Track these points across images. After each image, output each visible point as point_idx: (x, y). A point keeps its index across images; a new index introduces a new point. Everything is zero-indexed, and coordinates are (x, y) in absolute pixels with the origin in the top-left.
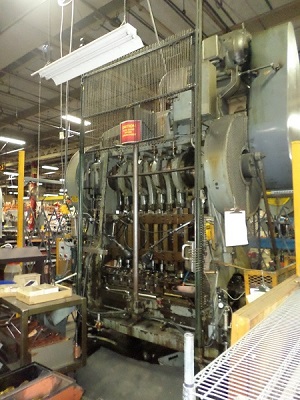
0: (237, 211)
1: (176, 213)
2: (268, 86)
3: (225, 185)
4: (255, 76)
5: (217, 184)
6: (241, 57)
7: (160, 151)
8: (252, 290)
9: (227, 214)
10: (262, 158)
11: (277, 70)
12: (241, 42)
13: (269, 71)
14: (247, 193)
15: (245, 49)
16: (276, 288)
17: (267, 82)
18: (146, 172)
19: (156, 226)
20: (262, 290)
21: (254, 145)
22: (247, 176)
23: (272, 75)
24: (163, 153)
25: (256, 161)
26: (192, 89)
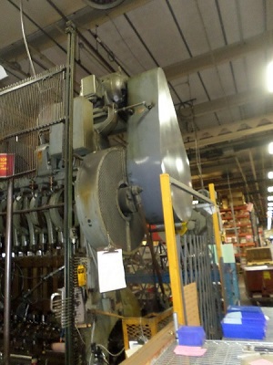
0: (111, 251)
1: (56, 254)
2: (143, 123)
3: (98, 222)
4: (131, 114)
5: (89, 221)
6: (120, 96)
7: (40, 187)
8: (131, 343)
9: (100, 254)
10: (140, 191)
11: (149, 108)
12: (118, 84)
13: (143, 110)
14: (128, 229)
15: (122, 90)
16: (155, 338)
17: (142, 118)
18: (26, 209)
19: (35, 270)
20: (141, 342)
21: (133, 180)
22: (126, 211)
23: (146, 113)
24: (44, 189)
25: (134, 196)
26: (63, 121)
